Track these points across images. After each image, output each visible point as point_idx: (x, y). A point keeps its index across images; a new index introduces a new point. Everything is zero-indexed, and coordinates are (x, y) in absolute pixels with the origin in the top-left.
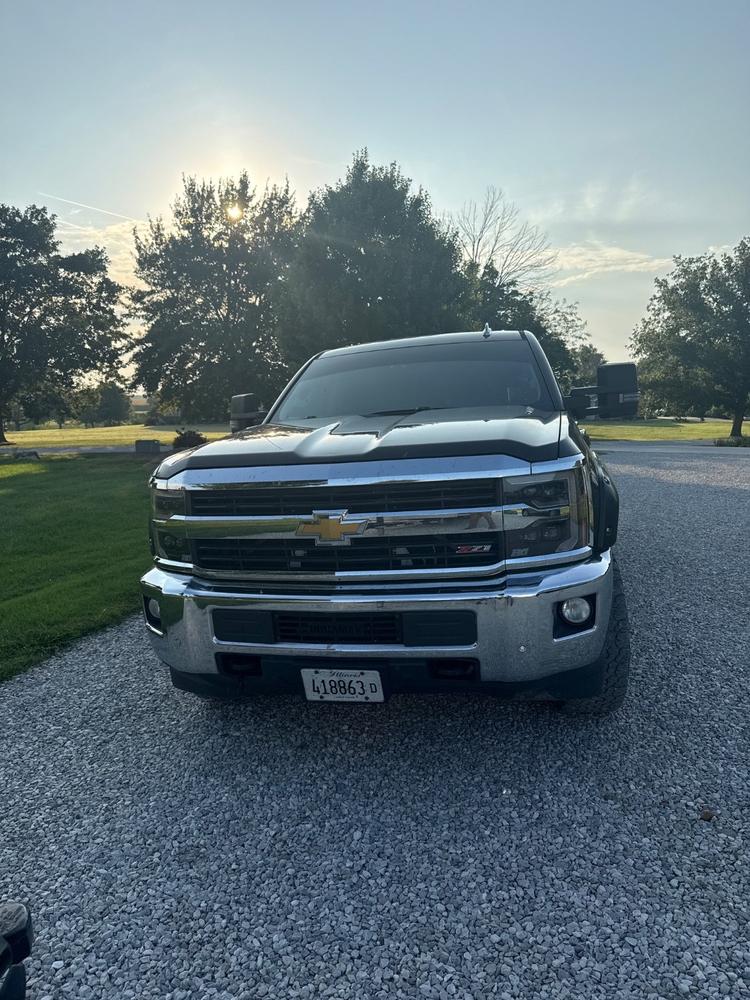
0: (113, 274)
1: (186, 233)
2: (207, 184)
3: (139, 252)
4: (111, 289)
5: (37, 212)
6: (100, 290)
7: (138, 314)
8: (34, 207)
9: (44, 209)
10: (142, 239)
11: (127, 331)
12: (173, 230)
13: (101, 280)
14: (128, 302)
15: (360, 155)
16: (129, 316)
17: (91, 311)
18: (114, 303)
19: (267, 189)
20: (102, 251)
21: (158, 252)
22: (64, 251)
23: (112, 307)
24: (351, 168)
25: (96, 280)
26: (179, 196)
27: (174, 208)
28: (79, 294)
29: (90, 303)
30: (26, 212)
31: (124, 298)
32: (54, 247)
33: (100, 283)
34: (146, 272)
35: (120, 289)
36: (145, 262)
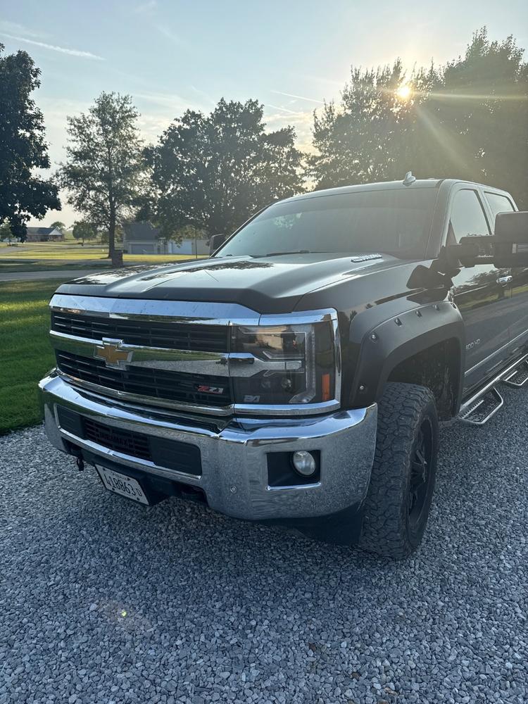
0: (298, 146)
1: (349, 112)
2: (370, 72)
3: (316, 128)
4: (295, 155)
5: (253, 104)
6: (288, 158)
7: (312, 173)
8: (251, 100)
9: (257, 102)
10: (319, 118)
11: (304, 186)
12: (340, 109)
13: (289, 150)
14: (305, 165)
15: (479, 33)
16: (305, 175)
17: (281, 172)
18: (297, 166)
19: (414, 71)
20: (292, 129)
21: (328, 128)
22: (268, 131)
23: (295, 168)
24: (470, 45)
25: (286, 150)
26: (346, 83)
27: (343, 93)
28: (274, 160)
29: (280, 166)
30: (246, 105)
31: (303, 162)
32: (261, 128)
33: (288, 152)
34: (320, 143)
35: (301, 155)
36: (320, 135)
